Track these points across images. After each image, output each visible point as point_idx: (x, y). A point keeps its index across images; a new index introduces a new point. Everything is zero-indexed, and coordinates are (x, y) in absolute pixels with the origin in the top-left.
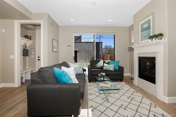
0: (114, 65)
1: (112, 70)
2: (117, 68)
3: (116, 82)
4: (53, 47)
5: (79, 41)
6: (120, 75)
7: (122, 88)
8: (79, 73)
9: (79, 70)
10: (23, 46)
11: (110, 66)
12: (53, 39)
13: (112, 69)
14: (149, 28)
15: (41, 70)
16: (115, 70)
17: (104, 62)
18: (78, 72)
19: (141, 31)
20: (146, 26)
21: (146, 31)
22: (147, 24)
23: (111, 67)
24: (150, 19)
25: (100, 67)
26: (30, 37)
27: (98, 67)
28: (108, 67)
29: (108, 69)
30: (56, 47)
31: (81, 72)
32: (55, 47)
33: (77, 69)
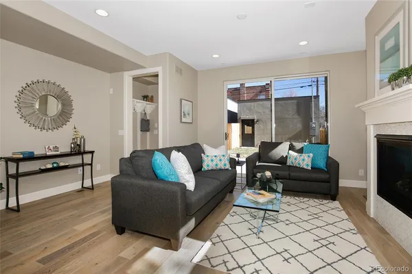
0: (311, 155)
1: (305, 167)
2: (322, 164)
3: (316, 200)
4: (182, 114)
5: (263, 97)
6: (329, 182)
7: (321, 215)
8: (219, 167)
9: (221, 160)
10: (141, 113)
11: (302, 157)
12: (181, 100)
13: (307, 165)
14: (396, 48)
15: (134, 155)
16: (315, 169)
17: (292, 148)
18: (217, 165)
19: (382, 61)
20: (390, 44)
21: (390, 59)
22: (393, 39)
23: (304, 160)
24: (399, 23)
25: (278, 157)
26: (152, 97)
27: (273, 158)
28: (295, 159)
29: (298, 166)
30: (189, 114)
31: (225, 165)
32: (186, 113)
33: (214, 158)
